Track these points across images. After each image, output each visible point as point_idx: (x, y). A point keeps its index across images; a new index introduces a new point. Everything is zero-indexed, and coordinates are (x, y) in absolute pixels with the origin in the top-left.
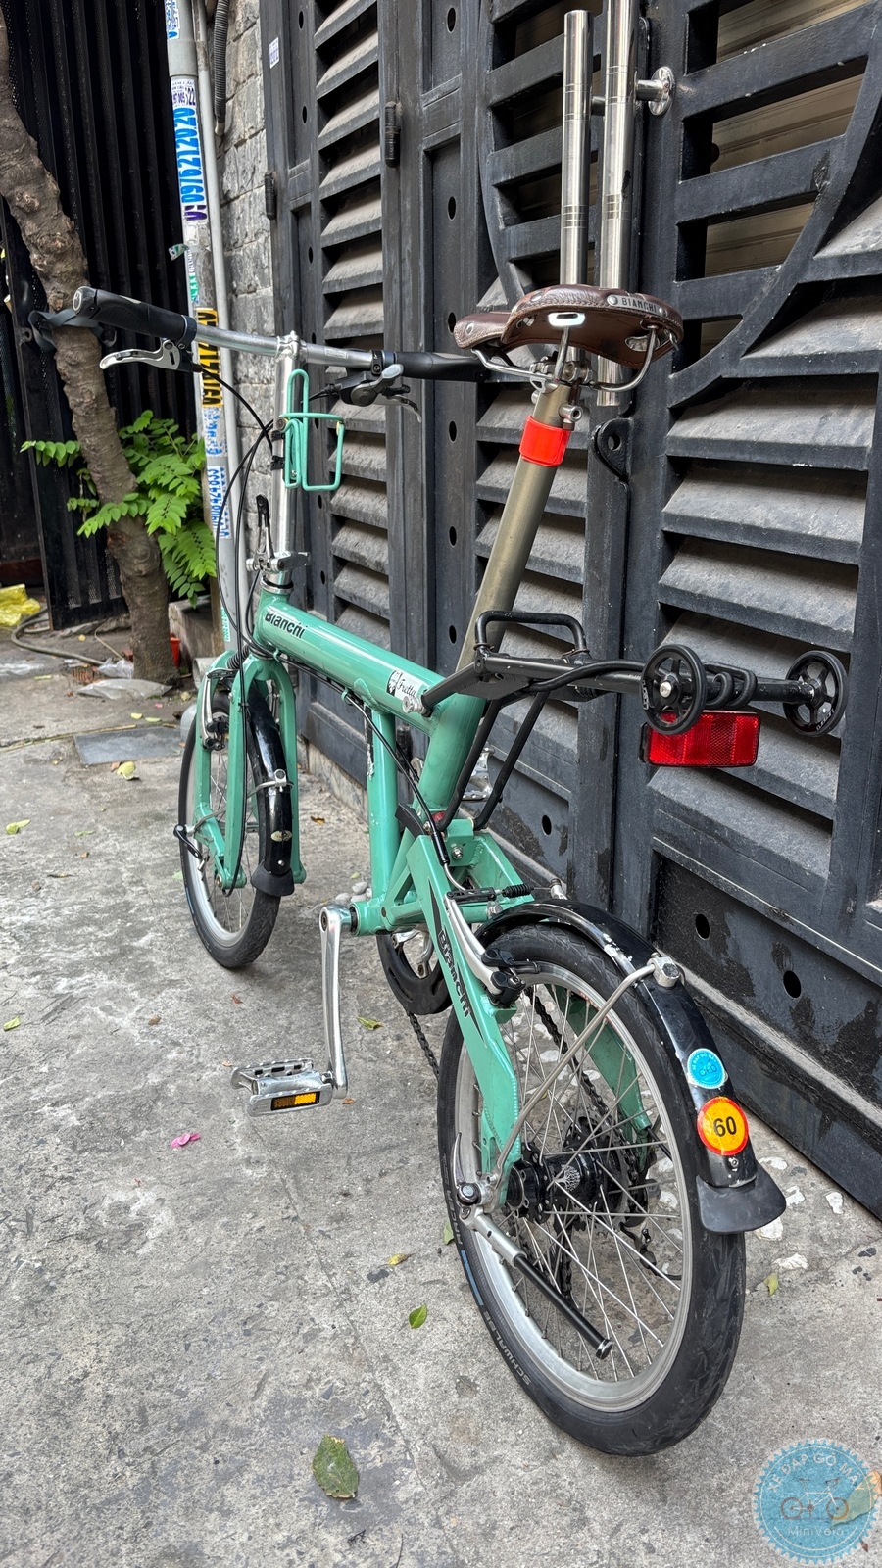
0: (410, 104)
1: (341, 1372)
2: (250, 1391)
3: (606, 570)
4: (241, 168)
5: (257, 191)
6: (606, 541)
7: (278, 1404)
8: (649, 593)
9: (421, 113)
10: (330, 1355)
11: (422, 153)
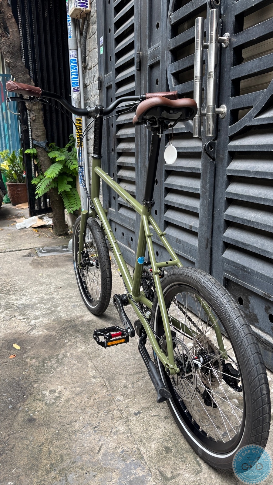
0: (144, 52)
1: (126, 445)
2: (97, 450)
3: (208, 189)
4: (90, 76)
5: (95, 83)
6: (208, 179)
7: (106, 454)
8: (222, 195)
9: (148, 54)
10: (122, 439)
11: (148, 66)
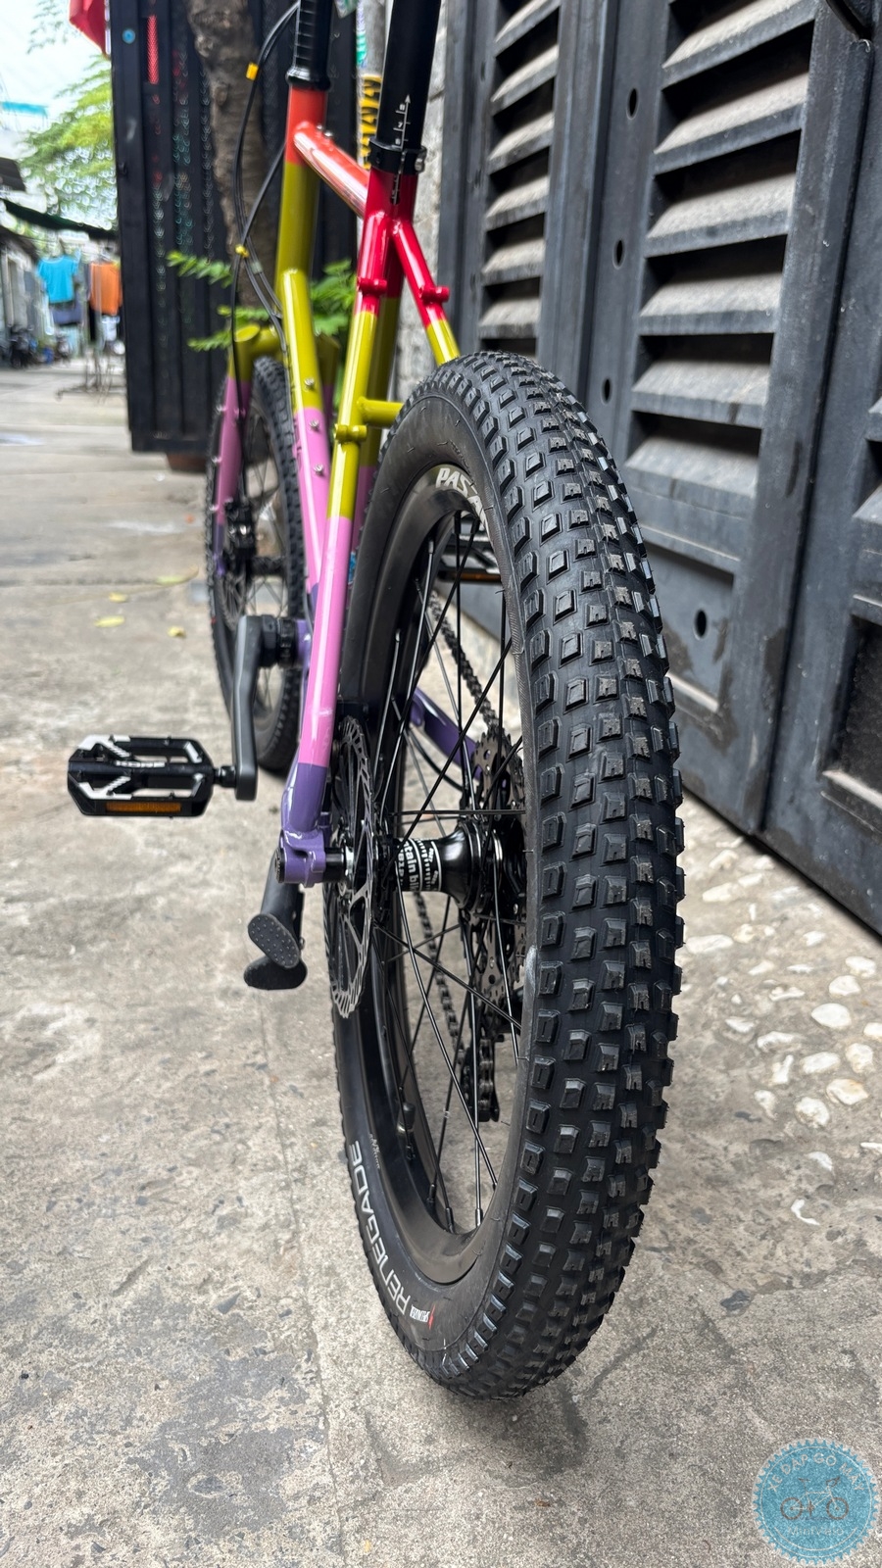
1: (258, 1278)
2: (114, 1281)
3: (825, 196)
6: (829, 147)
7: (150, 1305)
10: (249, 1251)
